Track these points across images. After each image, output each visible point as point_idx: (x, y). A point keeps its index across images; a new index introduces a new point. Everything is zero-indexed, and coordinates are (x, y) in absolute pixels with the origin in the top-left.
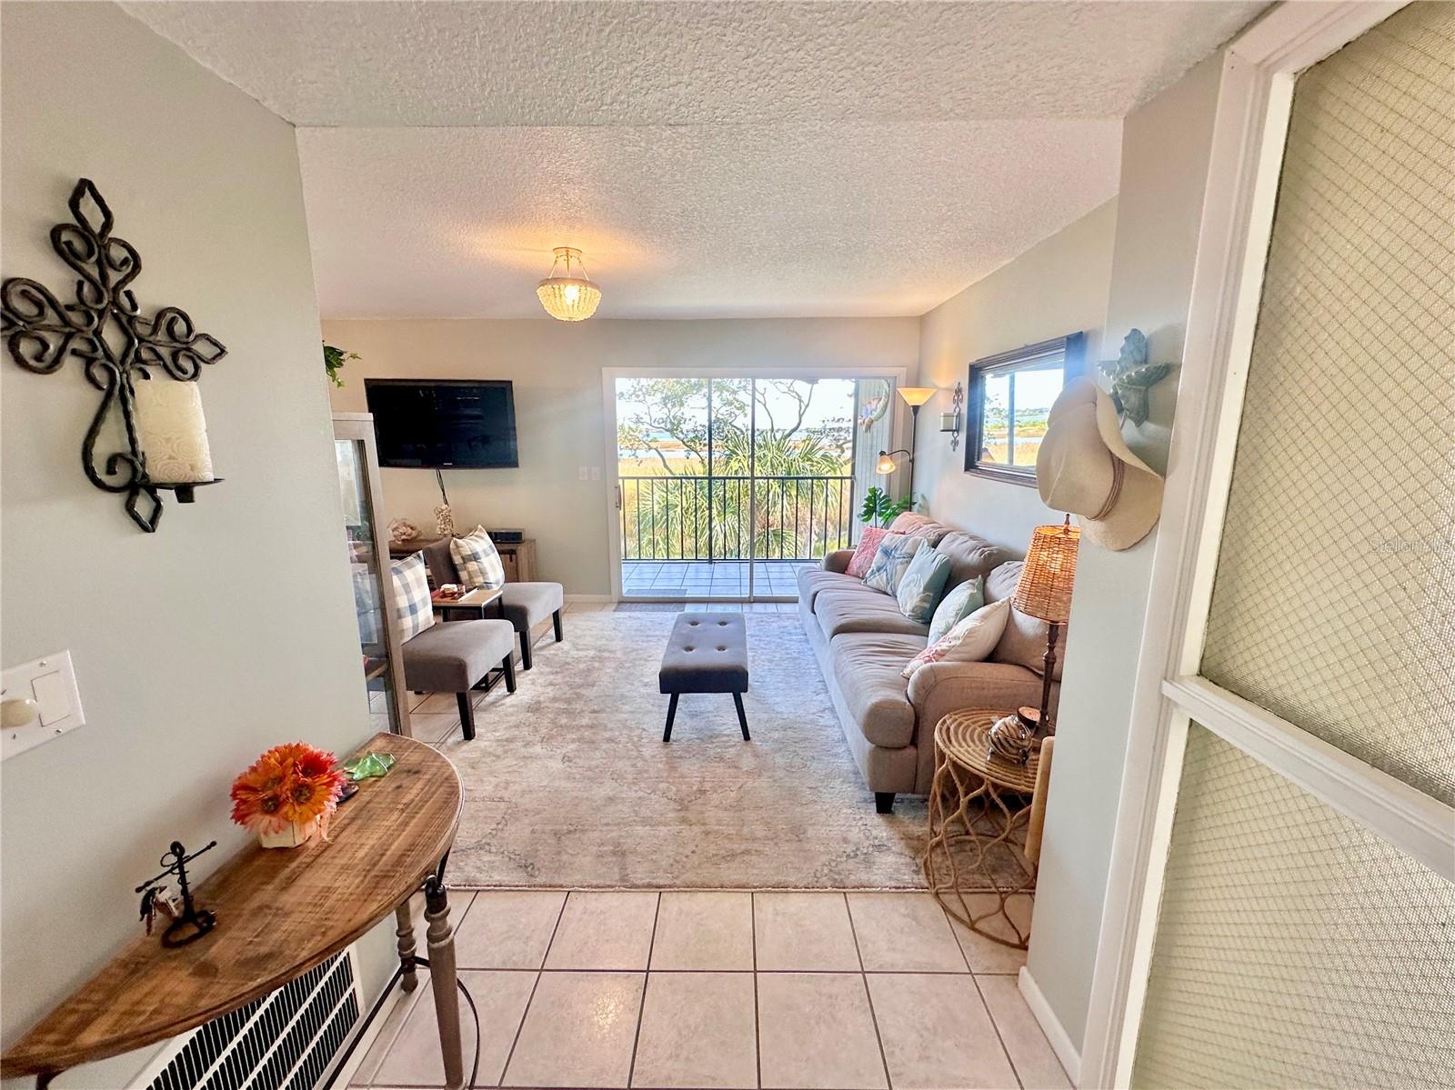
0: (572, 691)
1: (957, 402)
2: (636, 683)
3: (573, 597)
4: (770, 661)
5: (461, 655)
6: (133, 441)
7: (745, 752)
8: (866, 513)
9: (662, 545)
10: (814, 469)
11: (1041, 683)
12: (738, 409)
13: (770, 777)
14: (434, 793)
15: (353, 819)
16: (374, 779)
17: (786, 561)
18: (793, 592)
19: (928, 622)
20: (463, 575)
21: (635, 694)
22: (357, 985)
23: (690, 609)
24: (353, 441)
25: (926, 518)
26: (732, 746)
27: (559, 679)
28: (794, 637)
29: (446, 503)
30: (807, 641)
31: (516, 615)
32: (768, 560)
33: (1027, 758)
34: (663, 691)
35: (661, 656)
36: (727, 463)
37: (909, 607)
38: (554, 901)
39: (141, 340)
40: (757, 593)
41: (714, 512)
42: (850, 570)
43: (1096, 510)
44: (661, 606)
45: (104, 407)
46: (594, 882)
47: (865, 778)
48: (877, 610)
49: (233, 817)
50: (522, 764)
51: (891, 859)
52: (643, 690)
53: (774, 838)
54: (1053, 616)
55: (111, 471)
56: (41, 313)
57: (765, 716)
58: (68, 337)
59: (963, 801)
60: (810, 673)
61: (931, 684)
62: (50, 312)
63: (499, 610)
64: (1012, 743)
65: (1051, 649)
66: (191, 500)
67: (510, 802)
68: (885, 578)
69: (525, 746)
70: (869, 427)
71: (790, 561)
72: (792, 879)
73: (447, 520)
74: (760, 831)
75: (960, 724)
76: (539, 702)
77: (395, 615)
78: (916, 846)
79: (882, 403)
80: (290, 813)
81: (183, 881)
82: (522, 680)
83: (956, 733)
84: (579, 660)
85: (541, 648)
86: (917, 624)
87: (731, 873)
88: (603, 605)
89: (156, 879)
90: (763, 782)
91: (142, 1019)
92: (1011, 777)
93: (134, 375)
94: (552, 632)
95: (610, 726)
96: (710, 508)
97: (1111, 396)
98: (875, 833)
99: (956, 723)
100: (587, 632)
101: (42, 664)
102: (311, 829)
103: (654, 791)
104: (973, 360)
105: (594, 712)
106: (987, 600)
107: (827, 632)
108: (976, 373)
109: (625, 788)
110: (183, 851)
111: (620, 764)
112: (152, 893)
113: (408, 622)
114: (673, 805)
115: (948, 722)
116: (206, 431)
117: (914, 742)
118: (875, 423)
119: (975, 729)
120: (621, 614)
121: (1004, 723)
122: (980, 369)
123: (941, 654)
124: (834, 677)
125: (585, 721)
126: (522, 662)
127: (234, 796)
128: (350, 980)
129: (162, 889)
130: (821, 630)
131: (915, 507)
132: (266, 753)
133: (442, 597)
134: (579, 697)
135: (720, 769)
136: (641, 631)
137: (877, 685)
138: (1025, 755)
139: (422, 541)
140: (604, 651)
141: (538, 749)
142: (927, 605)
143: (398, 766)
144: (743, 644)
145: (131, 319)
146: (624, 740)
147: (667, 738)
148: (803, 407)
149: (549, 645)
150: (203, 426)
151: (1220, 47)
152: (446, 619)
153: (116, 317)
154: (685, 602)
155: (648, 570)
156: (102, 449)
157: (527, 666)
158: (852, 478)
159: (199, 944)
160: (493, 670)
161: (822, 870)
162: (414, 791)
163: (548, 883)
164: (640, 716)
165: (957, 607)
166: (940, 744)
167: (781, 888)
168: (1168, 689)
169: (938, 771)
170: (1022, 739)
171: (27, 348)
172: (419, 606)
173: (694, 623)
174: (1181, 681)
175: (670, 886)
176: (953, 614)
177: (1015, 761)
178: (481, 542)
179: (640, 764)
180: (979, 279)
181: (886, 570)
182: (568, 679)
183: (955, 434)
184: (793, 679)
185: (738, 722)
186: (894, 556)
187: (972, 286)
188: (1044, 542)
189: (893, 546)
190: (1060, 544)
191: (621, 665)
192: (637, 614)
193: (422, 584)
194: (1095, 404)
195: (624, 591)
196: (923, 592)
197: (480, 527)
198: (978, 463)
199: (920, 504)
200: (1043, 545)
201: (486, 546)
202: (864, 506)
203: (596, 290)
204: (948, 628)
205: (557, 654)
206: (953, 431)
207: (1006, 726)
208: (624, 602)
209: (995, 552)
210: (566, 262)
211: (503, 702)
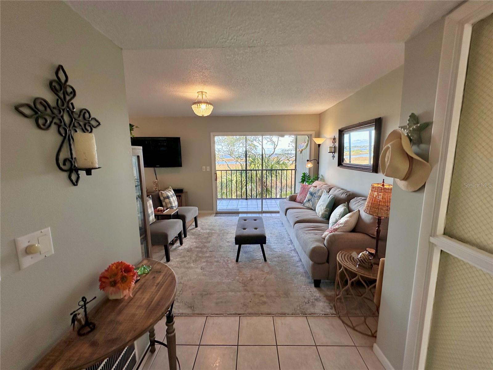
0: (202, 244)
1: (334, 142)
2: (224, 241)
3: (202, 212)
5: (166, 232)
6: (71, 154)
7: (265, 265)
8: (301, 182)
10: (280, 167)
13: (275, 275)
14: (167, 279)
15: (140, 289)
16: (145, 274)
17: (273, 199)
18: (277, 209)
19: (328, 219)
20: (164, 204)
21: (225, 245)
22: (136, 351)
23: (241, 215)
24: (136, 156)
25: (324, 183)
26: (260, 263)
27: (197, 240)
28: (278, 225)
29: (157, 179)
30: (283, 226)
31: (182, 217)
32: (267, 199)
33: (373, 267)
34: (236, 244)
35: (235, 231)
36: (250, 165)
37: (320, 214)
38: (202, 320)
39: (75, 119)
40: (264, 210)
42: (297, 201)
43: (403, 176)
44: (231, 215)
45: (63, 142)
46: (216, 313)
47: (310, 274)
48: (309, 215)
49: (99, 288)
50: (187, 270)
51: (321, 304)
52: (227, 244)
53: (279, 296)
54: (380, 215)
55: (64, 164)
56: (46, 109)
57: (271, 253)
58: (53, 118)
59: (349, 282)
60: (285, 238)
61: (333, 240)
62: (48, 110)
63: (177, 216)
64: (366, 261)
65: (379, 227)
66: (90, 174)
67: (183, 284)
68: (311, 203)
69: (187, 264)
70: (301, 152)
71: (275, 199)
72: (287, 311)
73: (157, 185)
74: (273, 294)
75: (346, 254)
76: (191, 248)
78: (330, 299)
79: (306, 144)
80: (120, 286)
81: (85, 311)
82: (184, 240)
84: (204, 234)
85: (191, 230)
86: (324, 220)
87: (264, 309)
88: (211, 214)
89: (77, 310)
90: (272, 276)
91: (73, 362)
92: (367, 273)
93: (73, 132)
94: (194, 224)
95: (217, 256)
97: (407, 136)
98: (314, 294)
99: (344, 254)
100: (206, 224)
101: (41, 232)
102: (126, 292)
103: (234, 280)
104: (340, 128)
105: (211, 252)
106: (349, 210)
107: (292, 224)
108: (341, 133)
109: (224, 279)
110: (86, 300)
111: (222, 270)
112: (75, 315)
114: (241, 285)
115: (341, 253)
116: (96, 150)
117: (328, 261)
118: (304, 150)
120: (216, 218)
122: (343, 131)
123: (336, 230)
124: (295, 239)
125: (207, 255)
126: (184, 234)
127: (100, 280)
128: (134, 349)
129: (79, 314)
130: (289, 222)
132: (111, 265)
133: (157, 212)
134: (205, 246)
135: (257, 272)
136: (225, 223)
137: (313, 241)
138: (373, 265)
140: (212, 230)
141: (192, 265)
142: (327, 213)
143: (153, 270)
144: (263, 227)
145: (72, 112)
146: (222, 261)
147: (237, 261)
148: (275, 146)
149: (194, 228)
150: (96, 149)
151: (444, 17)
152: (159, 219)
153: (68, 112)
154: (239, 213)
155: (225, 202)
156: (62, 157)
157: (185, 236)
158: (295, 170)
159: (91, 334)
160: (176, 237)
161: (297, 308)
162: (160, 279)
163: (199, 313)
164: (227, 253)
165: (339, 213)
166: (339, 262)
167: (284, 315)
168: (432, 240)
169: (339, 272)
170: (370, 259)
171: (41, 122)
172: (150, 215)
173: (245, 220)
174: (437, 236)
175: (243, 314)
176: (338, 216)
177: (368, 268)
178: (171, 192)
179: (229, 270)
180: (341, 101)
181: (312, 201)
182: (200, 240)
183: (334, 154)
184: (280, 240)
185: (262, 255)
186: (314, 196)
187: (338, 103)
188: (375, 189)
189: (314, 192)
190: (381, 190)
191: (219, 235)
192: (222, 217)
193: (151, 207)
194: (401, 139)
195: (218, 210)
196: (326, 208)
197: (170, 187)
198: (342, 163)
199: (321, 179)
200: (375, 190)
201: (172, 194)
202: (301, 179)
203: (212, 106)
204: (337, 221)
205: (196, 232)
206: (333, 153)
207: (364, 255)
208: (218, 213)
209: (351, 194)
210: (202, 96)
211: (179, 248)
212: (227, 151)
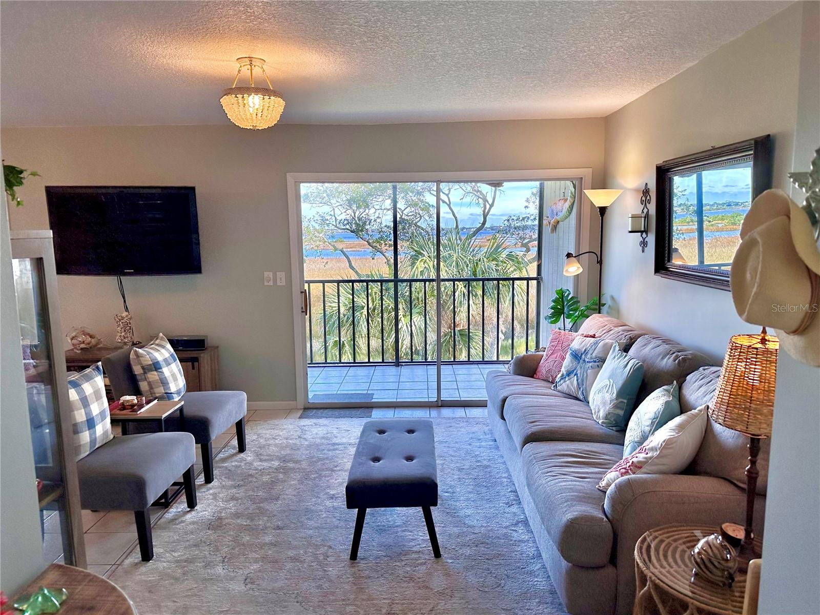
0: (254, 507)
1: (645, 202)
2: (321, 495)
3: (258, 404)
4: (460, 470)
5: (140, 472)
7: (436, 570)
8: (553, 315)
9: (348, 348)
10: (499, 268)
11: (743, 499)
12: (422, 210)
13: (462, 598)
17: (474, 363)
18: (482, 395)
19: (623, 430)
20: (143, 386)
23: (377, 415)
24: (32, 259)
25: (616, 321)
26: (422, 564)
27: (241, 493)
28: (484, 444)
29: (127, 309)
30: (497, 448)
31: (197, 426)
32: (455, 362)
33: (733, 580)
34: (350, 505)
35: (349, 467)
37: (602, 414)
40: (445, 396)
41: (401, 313)
42: (539, 374)
43: (795, 325)
44: (347, 412)
47: (562, 598)
50: (201, 587)
52: (329, 503)
54: (753, 429)
57: (456, 531)
60: (502, 483)
63: (179, 422)
64: (716, 564)
65: (753, 463)
68: (575, 382)
69: (205, 567)
70: (555, 228)
71: (478, 363)
73: (127, 327)
75: (662, 541)
76: (220, 518)
77: (71, 429)
79: (568, 204)
82: (204, 495)
83: (657, 550)
84: (262, 472)
85: (224, 460)
86: (612, 432)
88: (287, 412)
90: (455, 604)
92: (717, 601)
94: (235, 442)
95: (294, 543)
96: (396, 309)
97: (804, 208)
99: (657, 540)
100: (271, 441)
104: (660, 161)
105: (278, 528)
106: (683, 407)
107: (518, 445)
108: (663, 175)
111: (304, 586)
113: (85, 437)
115: (648, 540)
117: (613, 560)
118: (561, 223)
119: (677, 548)
120: (304, 422)
121: (707, 542)
122: (668, 170)
123: (637, 467)
124: (526, 489)
125: (268, 539)
126: (203, 475)
130: (511, 437)
131: (604, 309)
133: (120, 410)
134: (262, 512)
135: (410, 590)
136: (327, 439)
137: (572, 500)
138: (731, 577)
139: (100, 349)
140: (288, 462)
141: (219, 570)
142: (621, 413)
143: (71, 602)
144: (432, 452)
147: (354, 556)
148: (488, 207)
149: (232, 456)
152: (125, 432)
154: (372, 408)
155: (334, 373)
157: (209, 479)
158: (538, 279)
160: (175, 484)
164: (325, 531)
165: (652, 415)
166: (641, 565)
169: (640, 593)
170: (727, 560)
172: (97, 420)
173: (382, 432)
176: (649, 422)
177: (721, 585)
178: (163, 351)
179: (326, 585)
180: (663, 81)
181: (576, 374)
182: (251, 493)
183: (644, 235)
184: (484, 490)
185: (429, 537)
186: (584, 360)
187: (656, 88)
188: (740, 352)
189: (583, 350)
190: (757, 355)
191: (306, 476)
192: (322, 421)
193: (101, 398)
194: (789, 218)
195: (310, 397)
196: (617, 398)
197: (161, 334)
198: (668, 265)
199: (609, 306)
200: (739, 356)
201: (167, 355)
202: (552, 308)
203: (280, 99)
204: (644, 438)
205: (240, 466)
206: (642, 232)
207: (710, 546)
208: (311, 409)
209: (690, 357)
210: (250, 71)
211: (183, 519)
212: (346, 222)
